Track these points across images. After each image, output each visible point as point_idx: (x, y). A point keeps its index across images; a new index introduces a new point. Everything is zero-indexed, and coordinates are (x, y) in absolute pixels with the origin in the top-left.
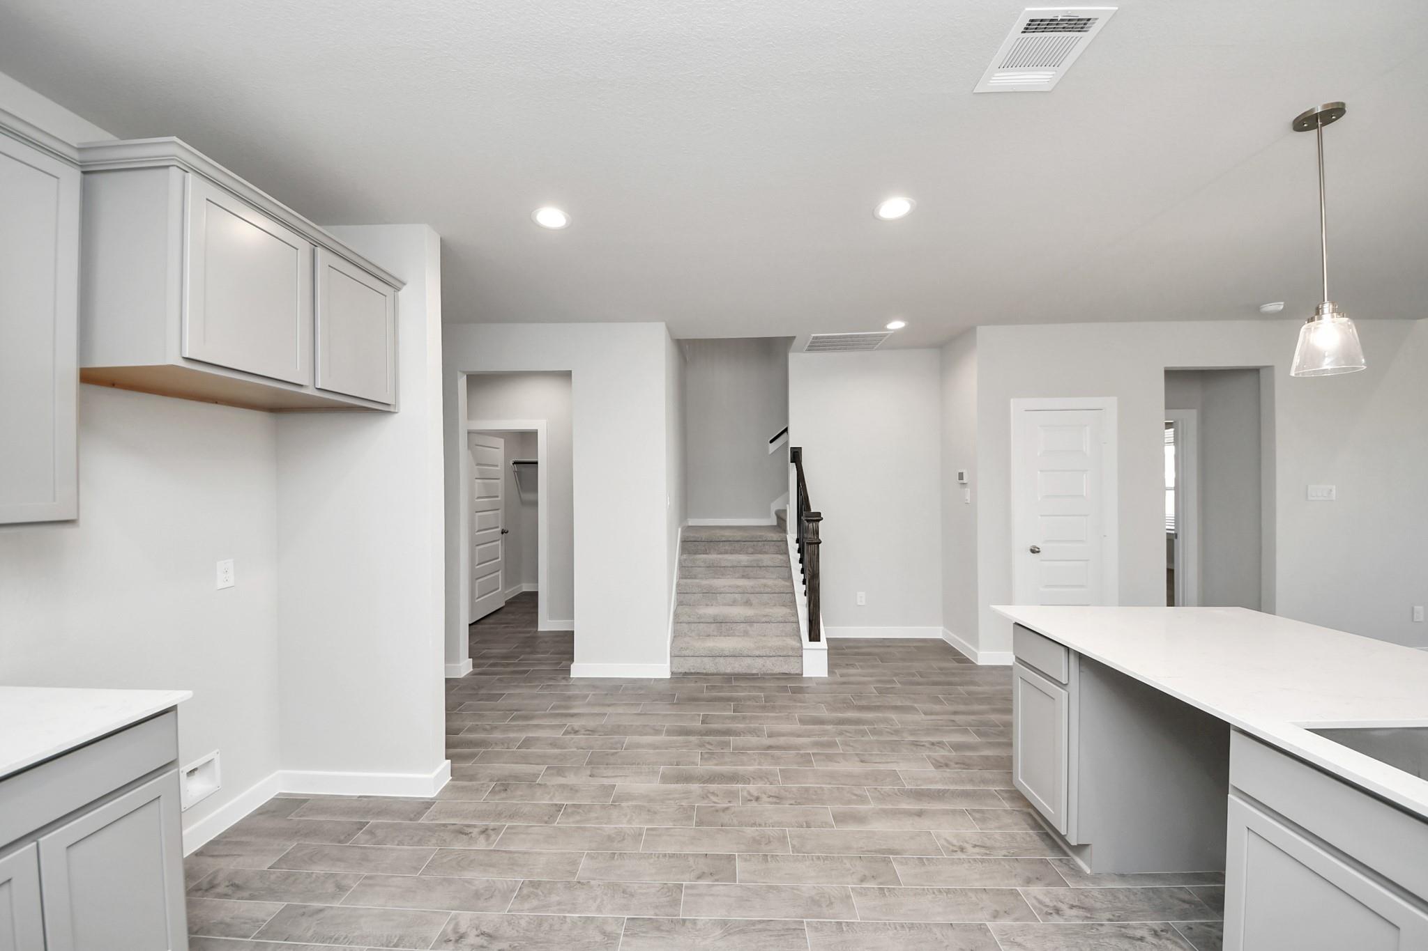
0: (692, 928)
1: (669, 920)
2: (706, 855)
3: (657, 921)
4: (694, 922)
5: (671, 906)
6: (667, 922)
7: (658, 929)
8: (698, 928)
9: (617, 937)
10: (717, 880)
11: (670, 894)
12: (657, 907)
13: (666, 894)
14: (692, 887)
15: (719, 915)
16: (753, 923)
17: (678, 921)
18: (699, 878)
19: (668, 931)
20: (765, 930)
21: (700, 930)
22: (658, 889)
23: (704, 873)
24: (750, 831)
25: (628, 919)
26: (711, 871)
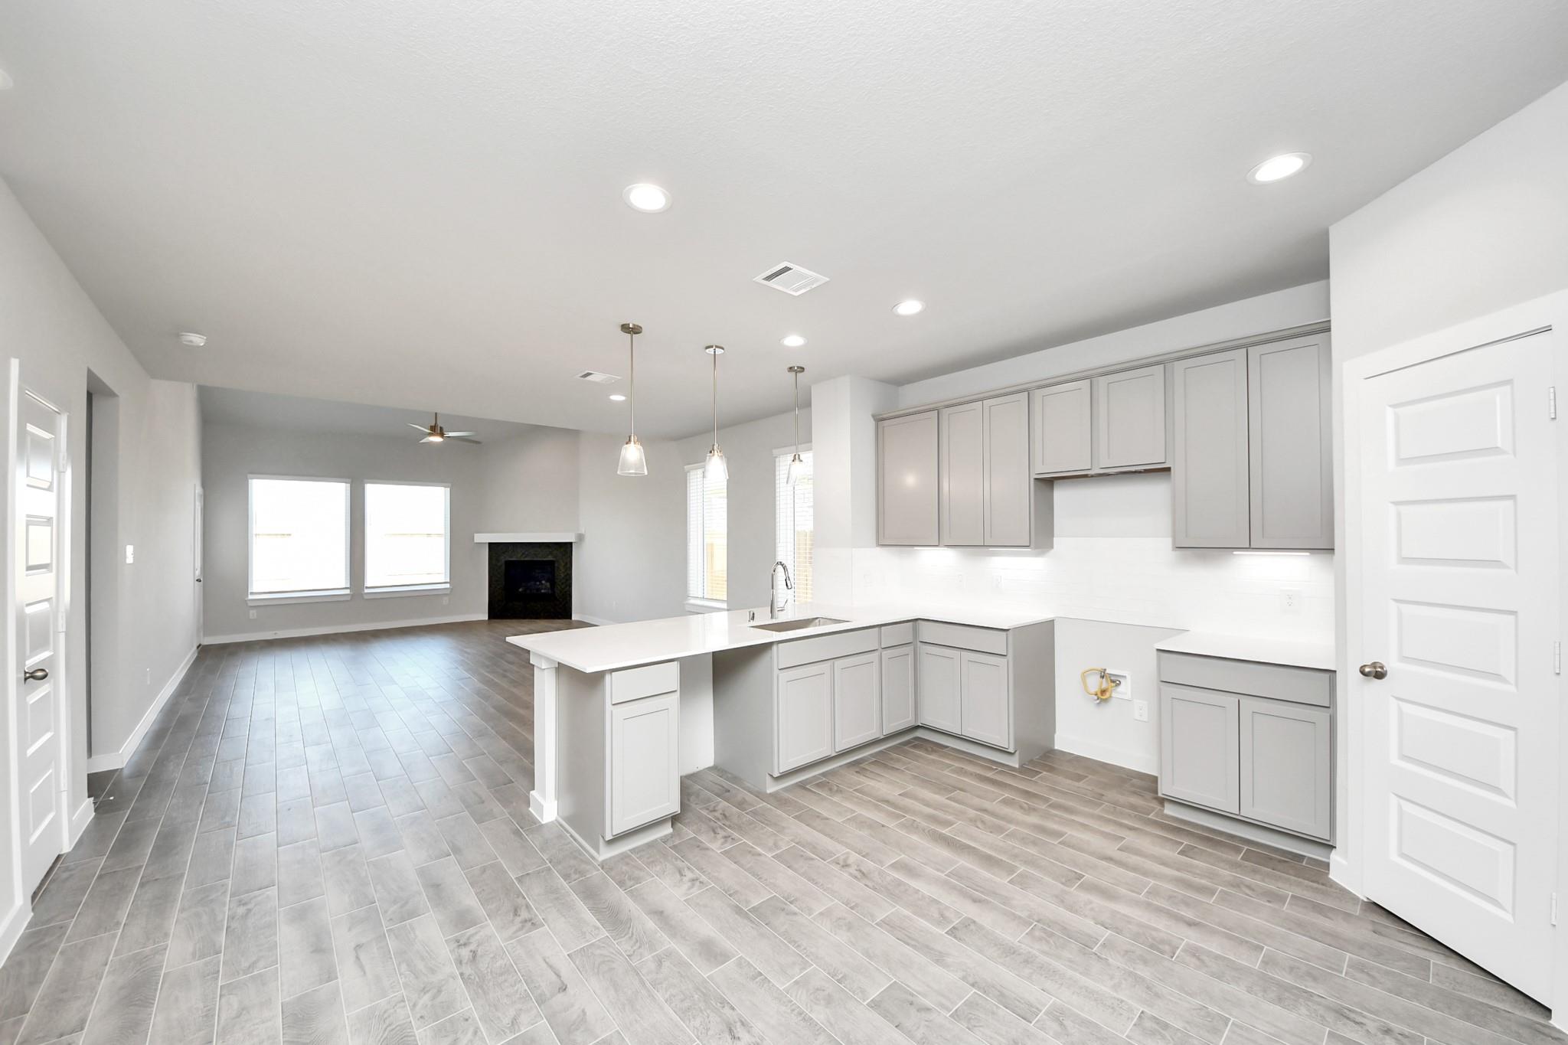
0: (970, 975)
1: (987, 995)
2: (896, 1027)
3: (1000, 1002)
4: (964, 979)
5: (977, 1005)
6: (990, 995)
7: (1002, 995)
8: (965, 973)
9: (1047, 1013)
10: (912, 995)
11: (970, 1015)
12: (993, 1013)
13: (976, 1018)
14: (942, 1006)
15: (937, 969)
16: (914, 947)
17: (979, 988)
18: (928, 1010)
19: (994, 987)
20: (910, 937)
21: (963, 971)
22: (981, 1029)
23: (918, 1011)
24: (819, 1015)
25: (1031, 1022)
26: (909, 1006)
